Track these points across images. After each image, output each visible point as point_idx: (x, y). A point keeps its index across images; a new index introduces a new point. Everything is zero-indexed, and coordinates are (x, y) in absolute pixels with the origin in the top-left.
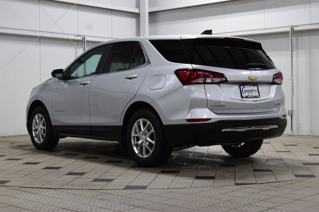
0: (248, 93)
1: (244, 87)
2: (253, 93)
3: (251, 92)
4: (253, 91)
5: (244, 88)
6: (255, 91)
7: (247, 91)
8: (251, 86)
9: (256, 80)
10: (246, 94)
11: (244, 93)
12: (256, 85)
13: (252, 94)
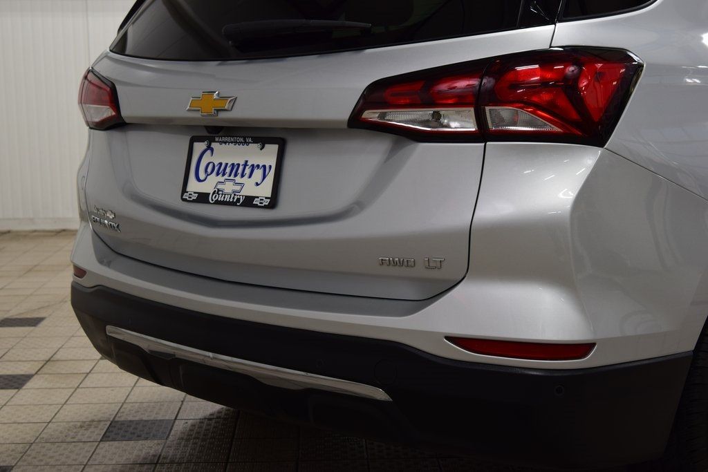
0: (221, 178)
1: (209, 148)
2: (245, 180)
3: (238, 179)
4: (248, 171)
5: (209, 152)
6: (258, 174)
7: (220, 170)
8: (248, 143)
9: (222, 115)
10: (208, 187)
11: (202, 176)
12: (271, 141)
13: (238, 188)
